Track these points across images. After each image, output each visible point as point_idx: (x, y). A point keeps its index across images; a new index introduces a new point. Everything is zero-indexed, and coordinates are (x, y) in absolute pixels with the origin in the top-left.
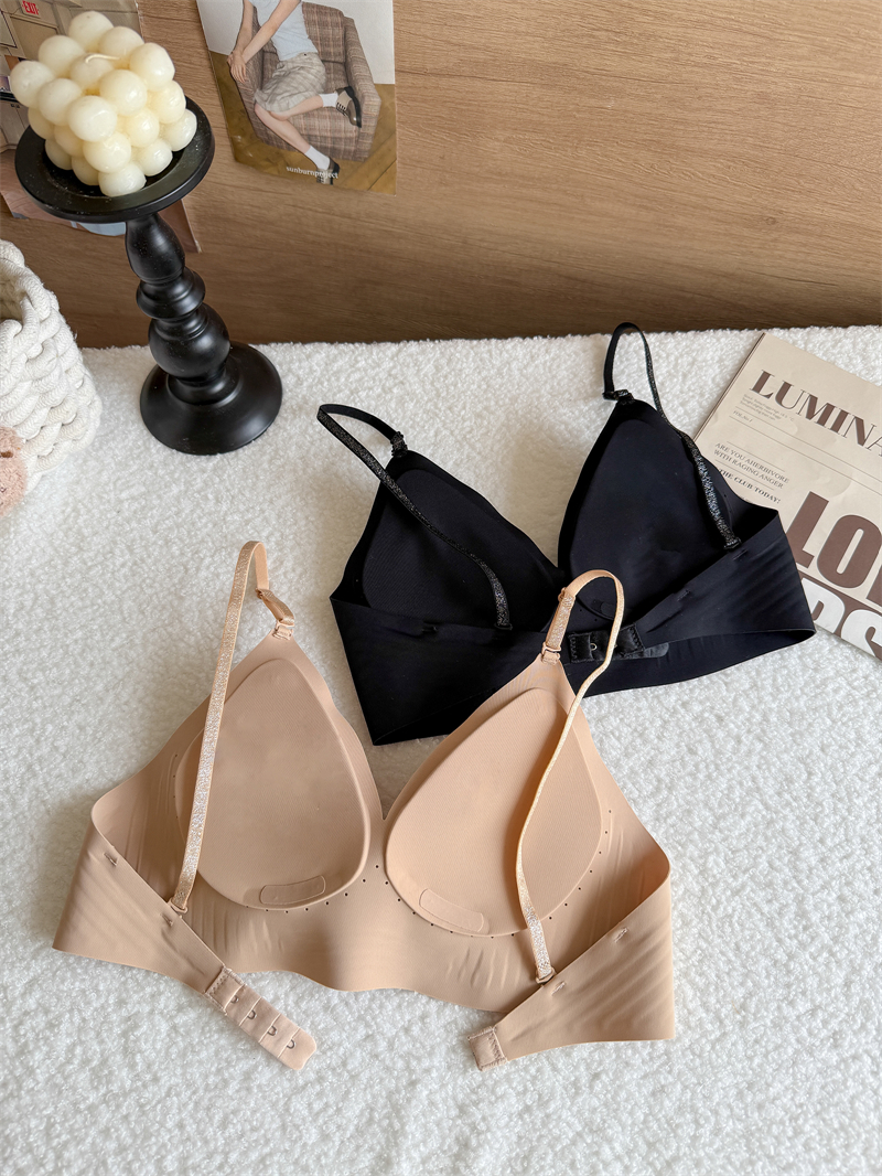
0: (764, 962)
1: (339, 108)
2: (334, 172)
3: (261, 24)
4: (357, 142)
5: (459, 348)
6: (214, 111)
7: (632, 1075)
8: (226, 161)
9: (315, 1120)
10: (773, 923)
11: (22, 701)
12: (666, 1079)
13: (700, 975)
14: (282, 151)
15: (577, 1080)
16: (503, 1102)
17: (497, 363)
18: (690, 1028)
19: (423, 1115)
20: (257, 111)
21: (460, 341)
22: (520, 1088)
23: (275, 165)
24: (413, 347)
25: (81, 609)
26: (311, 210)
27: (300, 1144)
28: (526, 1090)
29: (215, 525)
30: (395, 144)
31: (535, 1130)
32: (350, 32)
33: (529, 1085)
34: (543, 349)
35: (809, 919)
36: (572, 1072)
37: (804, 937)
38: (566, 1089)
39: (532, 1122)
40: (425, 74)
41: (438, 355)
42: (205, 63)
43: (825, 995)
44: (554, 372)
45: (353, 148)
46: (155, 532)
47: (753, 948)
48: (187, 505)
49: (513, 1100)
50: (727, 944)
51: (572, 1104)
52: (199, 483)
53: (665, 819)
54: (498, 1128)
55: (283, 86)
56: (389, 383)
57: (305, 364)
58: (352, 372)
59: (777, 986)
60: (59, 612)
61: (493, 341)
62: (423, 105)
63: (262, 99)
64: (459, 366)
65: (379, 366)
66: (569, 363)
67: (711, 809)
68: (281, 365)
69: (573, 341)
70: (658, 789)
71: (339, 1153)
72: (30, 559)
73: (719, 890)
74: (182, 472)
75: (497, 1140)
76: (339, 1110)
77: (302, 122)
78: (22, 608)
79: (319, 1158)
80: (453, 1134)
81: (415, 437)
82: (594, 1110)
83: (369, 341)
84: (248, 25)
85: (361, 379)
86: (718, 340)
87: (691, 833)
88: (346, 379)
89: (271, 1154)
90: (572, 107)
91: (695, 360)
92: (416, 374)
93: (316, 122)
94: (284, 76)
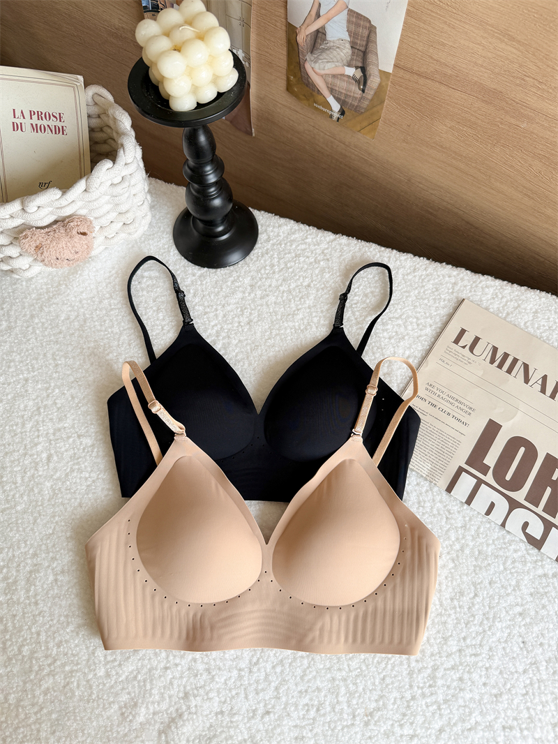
0: (395, 694)
1: (354, 78)
2: (341, 115)
3: (321, 14)
4: (360, 101)
5: (371, 249)
6: (282, 57)
7: (288, 722)
8: (281, 89)
9: (106, 664)
10: (413, 674)
11: (49, 370)
12: (307, 733)
13: (353, 684)
14: (314, 93)
15: (256, 709)
16: (210, 702)
18: (334, 711)
20: (306, 66)
21: (374, 245)
22: (223, 699)
23: (308, 100)
24: (344, 240)
25: (98, 331)
26: (322, 132)
28: (225, 702)
30: (382, 109)
31: (222, 726)
32: (372, 34)
33: (228, 699)
34: (424, 267)
35: (435, 682)
36: (255, 704)
37: (427, 691)
38: (248, 712)
39: (222, 721)
40: (412, 72)
42: (284, 28)
43: (424, 730)
44: (424, 284)
45: (356, 104)
46: (154, 301)
47: (392, 683)
49: (216, 705)
50: (379, 673)
51: (248, 722)
54: (202, 714)
55: (324, 55)
56: (321, 257)
57: (276, 230)
58: (301, 244)
59: (397, 712)
60: (86, 328)
61: (395, 251)
62: (405, 90)
63: (310, 59)
65: (319, 245)
66: (436, 281)
68: (262, 226)
69: (445, 268)
72: (82, 292)
74: (182, 271)
75: (198, 721)
76: (120, 665)
77: (330, 80)
78: (68, 319)
80: (176, 707)
81: (322, 296)
82: (258, 731)
83: (319, 228)
84: (314, 13)
85: (305, 249)
86: (540, 298)
88: (296, 247)
89: (77, 671)
90: (498, 119)
91: (519, 306)
92: (338, 257)
93: (338, 82)
94: (326, 49)
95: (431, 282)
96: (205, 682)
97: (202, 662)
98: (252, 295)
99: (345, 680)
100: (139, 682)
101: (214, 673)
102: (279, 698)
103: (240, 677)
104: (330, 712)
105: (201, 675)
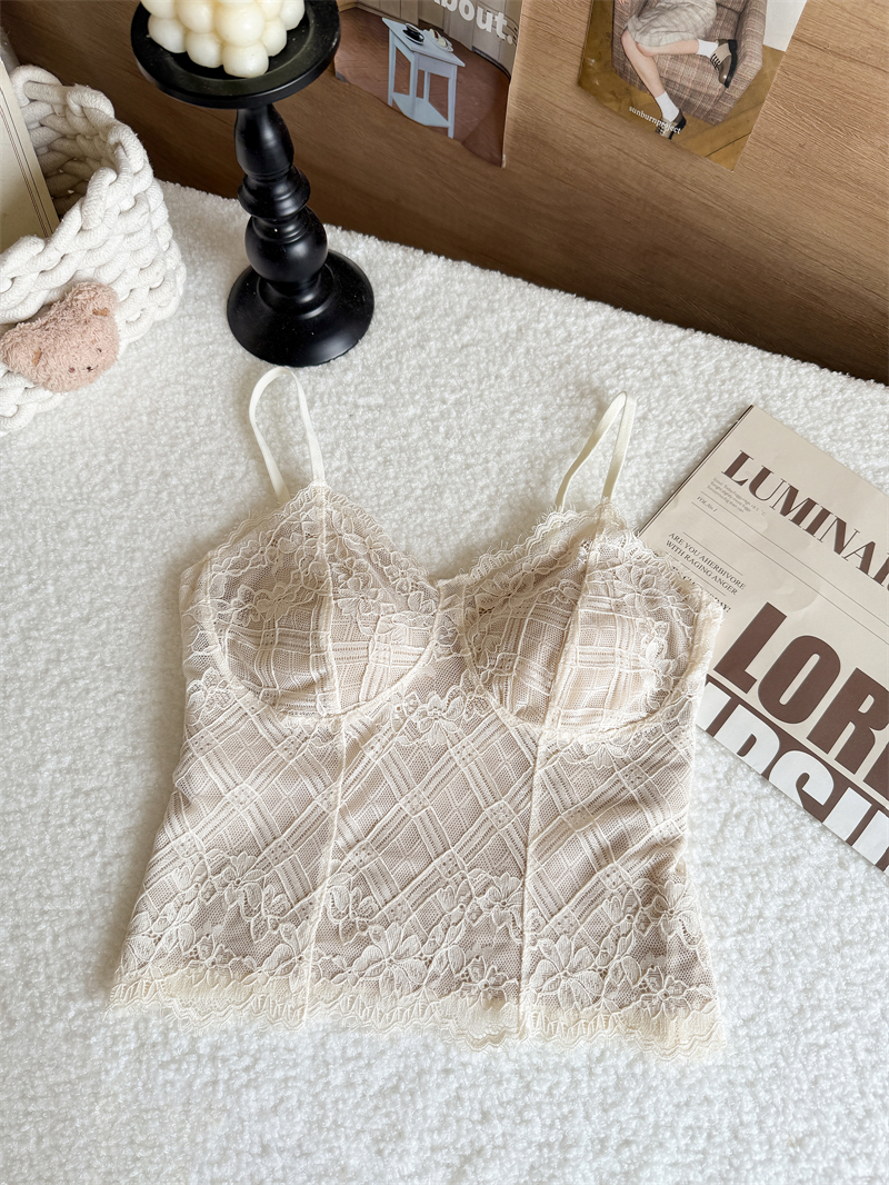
0: (839, 1108)
1: (713, 61)
2: (678, 127)
4: (717, 102)
5: (748, 356)
6: (578, 26)
7: (662, 1158)
8: (567, 82)
9: (345, 1065)
10: (862, 1073)
12: (695, 1176)
13: (766, 1091)
14: (632, 88)
15: (606, 1138)
16: (527, 1126)
17: (783, 383)
18: (736, 1137)
19: (447, 1105)
20: (624, 39)
21: (751, 348)
22: (548, 1122)
23: (619, 100)
24: (700, 338)
26: (635, 159)
27: (324, 1080)
28: (552, 1126)
29: (436, 458)
30: (756, 116)
31: (549, 1167)
33: (557, 1121)
34: (839, 386)
36: (603, 1129)
38: (592, 1142)
39: (549, 1158)
40: (824, 50)
41: (723, 355)
44: (842, 415)
45: (709, 107)
46: (378, 447)
47: (832, 1088)
48: (416, 431)
49: (537, 1130)
50: (807, 1073)
51: (594, 1159)
52: (435, 413)
53: (788, 922)
54: (514, 1148)
55: (663, 20)
56: (661, 369)
57: (581, 322)
58: (626, 345)
59: (843, 1137)
61: (788, 360)
62: (806, 83)
64: (741, 375)
65: (656, 347)
66: (862, 410)
67: (839, 931)
69: (873, 388)
70: (791, 890)
71: (357, 1105)
73: (819, 1016)
74: (423, 395)
75: (510, 1161)
76: (369, 1065)
77: (667, 64)
79: (336, 1102)
80: (469, 1138)
81: (668, 435)
82: (613, 1175)
83: (655, 318)
85: (633, 356)
87: (809, 947)
88: (618, 351)
89: (295, 1079)
92: (692, 369)
93: (681, 68)
94: (669, 9)
95: (853, 413)
96: (516, 1093)
97: (508, 1059)
98: (548, 435)
99: (751, 1084)
100: (402, 1095)
101: (529, 1079)
102: (643, 1118)
103: (575, 1083)
104: (730, 1140)
105: (509, 1081)
